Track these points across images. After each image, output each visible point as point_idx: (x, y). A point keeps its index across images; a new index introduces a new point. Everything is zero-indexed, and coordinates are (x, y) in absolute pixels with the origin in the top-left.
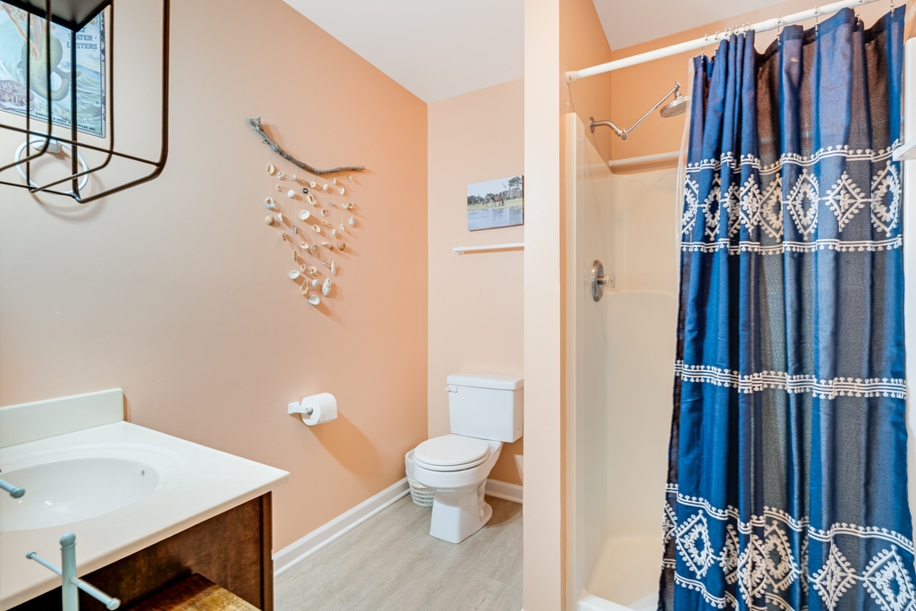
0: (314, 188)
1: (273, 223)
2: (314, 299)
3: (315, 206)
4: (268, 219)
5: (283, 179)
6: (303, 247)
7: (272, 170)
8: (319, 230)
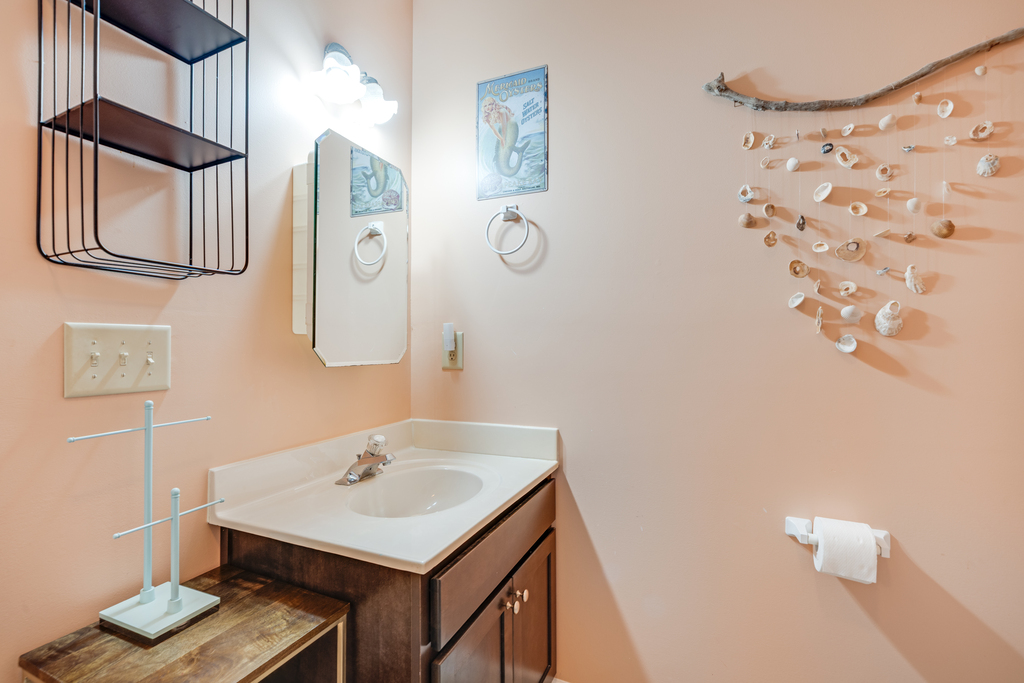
0: (853, 134)
1: (751, 223)
2: (848, 342)
3: (855, 166)
4: (742, 218)
5: (775, 146)
6: (820, 250)
7: (752, 139)
8: (864, 209)
